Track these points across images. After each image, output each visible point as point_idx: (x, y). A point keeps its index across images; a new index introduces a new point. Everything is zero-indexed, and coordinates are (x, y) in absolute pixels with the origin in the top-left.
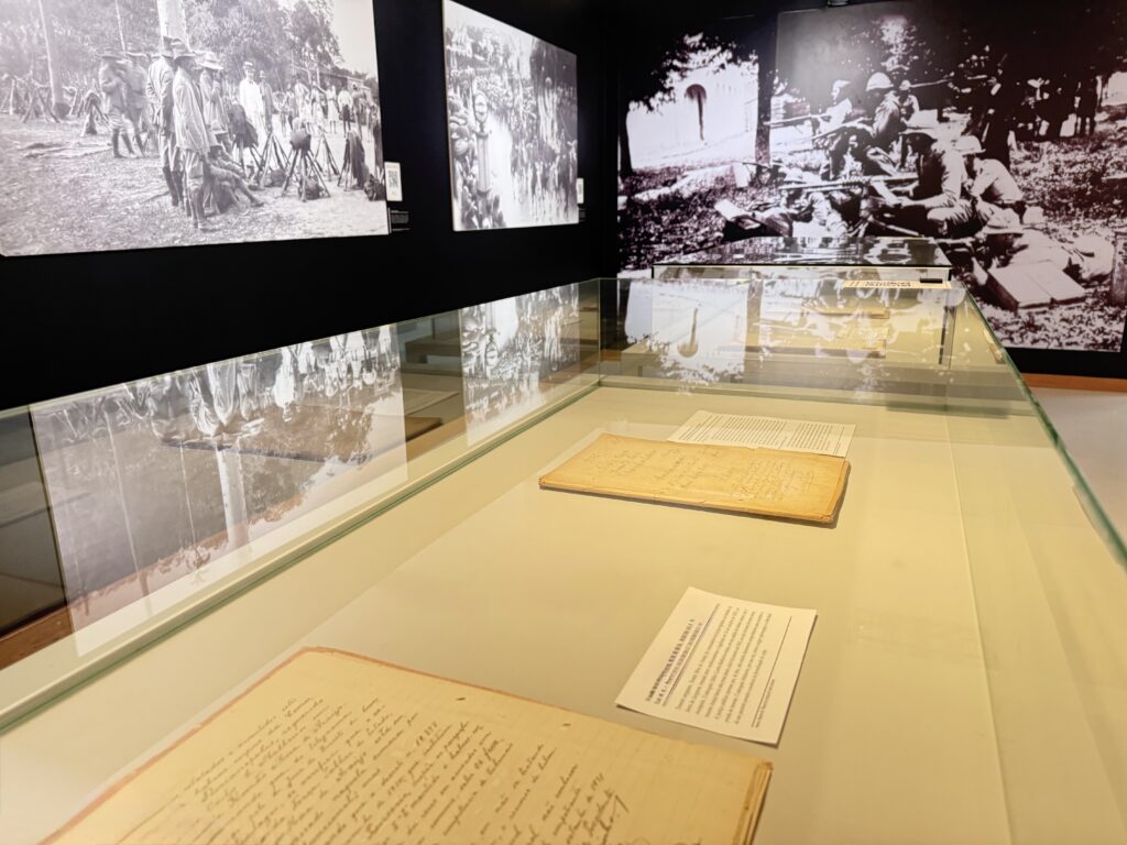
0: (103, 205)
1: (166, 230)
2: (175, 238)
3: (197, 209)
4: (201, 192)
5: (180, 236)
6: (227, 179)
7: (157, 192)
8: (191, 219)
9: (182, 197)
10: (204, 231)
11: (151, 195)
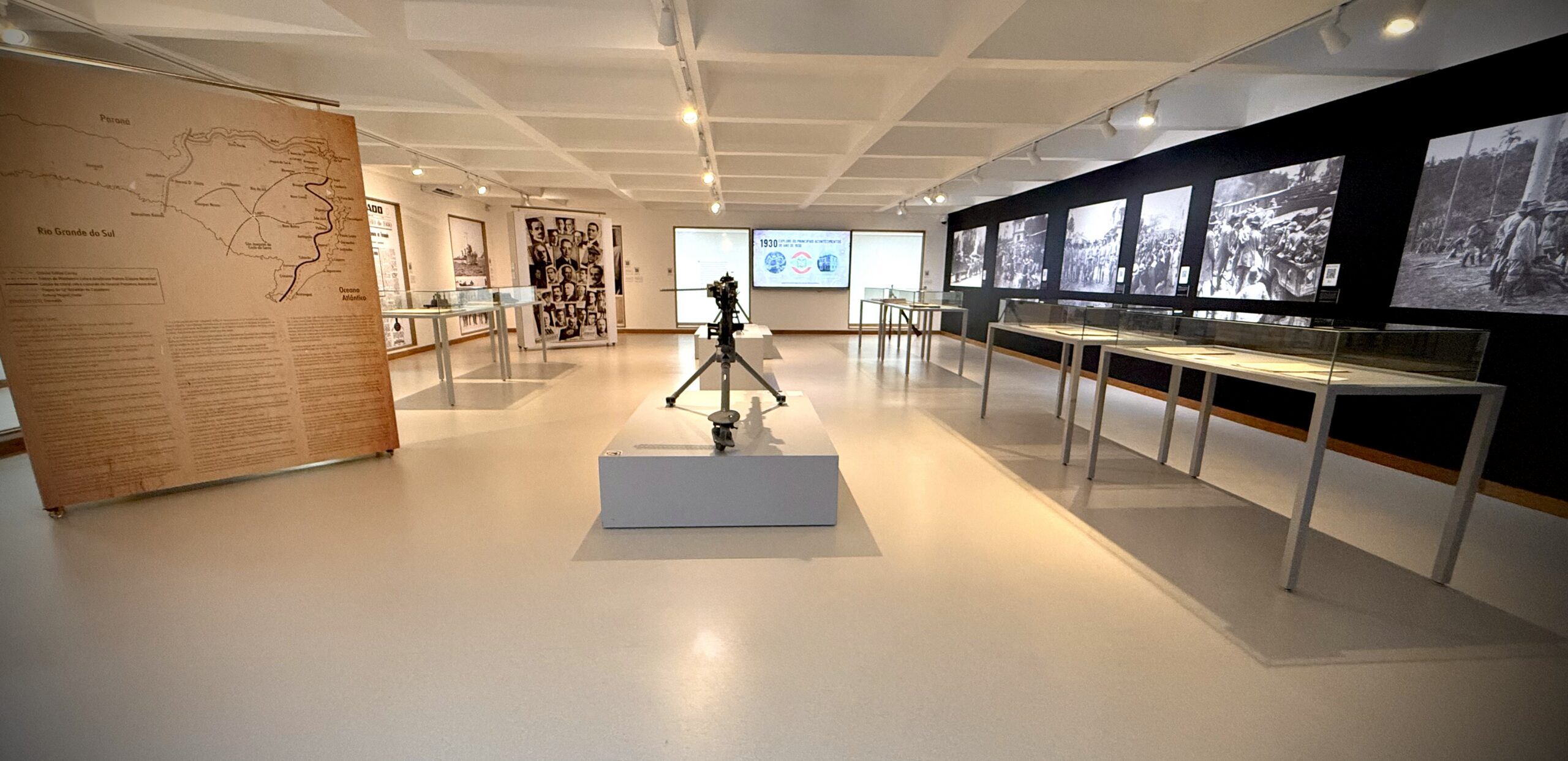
0: (1445, 289)
1: (1479, 302)
2: (1483, 307)
3: (1509, 293)
4: (1515, 283)
5: (1487, 306)
6: (1541, 275)
7: (1480, 283)
8: (1500, 298)
9: (1499, 285)
10: (1508, 305)
11: (1476, 284)
